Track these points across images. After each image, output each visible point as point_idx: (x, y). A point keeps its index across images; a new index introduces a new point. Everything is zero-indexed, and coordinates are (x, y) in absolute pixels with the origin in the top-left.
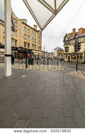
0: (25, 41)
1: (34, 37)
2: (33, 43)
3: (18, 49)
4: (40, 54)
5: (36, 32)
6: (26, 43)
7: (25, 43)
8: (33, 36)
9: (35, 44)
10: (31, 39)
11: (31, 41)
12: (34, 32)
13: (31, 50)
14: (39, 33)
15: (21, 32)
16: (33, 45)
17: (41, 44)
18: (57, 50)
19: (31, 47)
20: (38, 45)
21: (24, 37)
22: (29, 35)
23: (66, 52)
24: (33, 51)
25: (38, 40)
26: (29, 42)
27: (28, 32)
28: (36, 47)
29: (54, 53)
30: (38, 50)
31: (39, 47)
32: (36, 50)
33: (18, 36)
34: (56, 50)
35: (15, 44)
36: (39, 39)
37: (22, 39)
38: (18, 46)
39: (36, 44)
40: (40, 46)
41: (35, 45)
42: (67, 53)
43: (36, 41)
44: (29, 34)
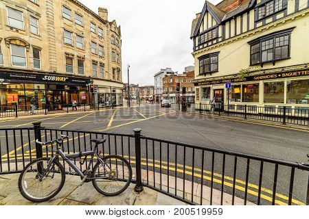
0: (70, 51)
1: (97, 41)
2: (96, 59)
3: (43, 76)
4: (118, 91)
5: (103, 26)
6: (71, 59)
7: (69, 58)
8: (94, 35)
9: (101, 60)
10: (88, 46)
11: (87, 51)
12: (98, 23)
13: (88, 80)
14: (113, 29)
15: (51, 23)
16: (94, 63)
17: (119, 62)
18: (163, 76)
19: (88, 71)
20: (110, 65)
21: (63, 38)
22: (80, 34)
23: (205, 74)
24: (96, 82)
25: (111, 50)
26: (81, 54)
27: (77, 21)
28: (106, 69)
29: (153, 87)
30: (111, 78)
31: (114, 69)
32: (106, 78)
33: (44, 35)
34: (158, 78)
35: (32, 60)
36: (114, 47)
37: (59, 45)
38: (44, 67)
39: (103, 62)
40: (115, 66)
41: (102, 65)
42: (208, 76)
43: (103, 53)
44: (81, 29)
